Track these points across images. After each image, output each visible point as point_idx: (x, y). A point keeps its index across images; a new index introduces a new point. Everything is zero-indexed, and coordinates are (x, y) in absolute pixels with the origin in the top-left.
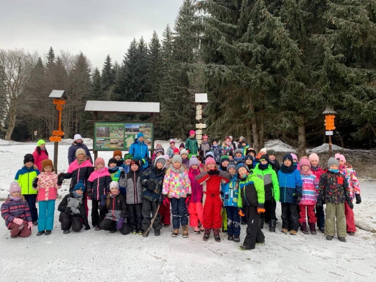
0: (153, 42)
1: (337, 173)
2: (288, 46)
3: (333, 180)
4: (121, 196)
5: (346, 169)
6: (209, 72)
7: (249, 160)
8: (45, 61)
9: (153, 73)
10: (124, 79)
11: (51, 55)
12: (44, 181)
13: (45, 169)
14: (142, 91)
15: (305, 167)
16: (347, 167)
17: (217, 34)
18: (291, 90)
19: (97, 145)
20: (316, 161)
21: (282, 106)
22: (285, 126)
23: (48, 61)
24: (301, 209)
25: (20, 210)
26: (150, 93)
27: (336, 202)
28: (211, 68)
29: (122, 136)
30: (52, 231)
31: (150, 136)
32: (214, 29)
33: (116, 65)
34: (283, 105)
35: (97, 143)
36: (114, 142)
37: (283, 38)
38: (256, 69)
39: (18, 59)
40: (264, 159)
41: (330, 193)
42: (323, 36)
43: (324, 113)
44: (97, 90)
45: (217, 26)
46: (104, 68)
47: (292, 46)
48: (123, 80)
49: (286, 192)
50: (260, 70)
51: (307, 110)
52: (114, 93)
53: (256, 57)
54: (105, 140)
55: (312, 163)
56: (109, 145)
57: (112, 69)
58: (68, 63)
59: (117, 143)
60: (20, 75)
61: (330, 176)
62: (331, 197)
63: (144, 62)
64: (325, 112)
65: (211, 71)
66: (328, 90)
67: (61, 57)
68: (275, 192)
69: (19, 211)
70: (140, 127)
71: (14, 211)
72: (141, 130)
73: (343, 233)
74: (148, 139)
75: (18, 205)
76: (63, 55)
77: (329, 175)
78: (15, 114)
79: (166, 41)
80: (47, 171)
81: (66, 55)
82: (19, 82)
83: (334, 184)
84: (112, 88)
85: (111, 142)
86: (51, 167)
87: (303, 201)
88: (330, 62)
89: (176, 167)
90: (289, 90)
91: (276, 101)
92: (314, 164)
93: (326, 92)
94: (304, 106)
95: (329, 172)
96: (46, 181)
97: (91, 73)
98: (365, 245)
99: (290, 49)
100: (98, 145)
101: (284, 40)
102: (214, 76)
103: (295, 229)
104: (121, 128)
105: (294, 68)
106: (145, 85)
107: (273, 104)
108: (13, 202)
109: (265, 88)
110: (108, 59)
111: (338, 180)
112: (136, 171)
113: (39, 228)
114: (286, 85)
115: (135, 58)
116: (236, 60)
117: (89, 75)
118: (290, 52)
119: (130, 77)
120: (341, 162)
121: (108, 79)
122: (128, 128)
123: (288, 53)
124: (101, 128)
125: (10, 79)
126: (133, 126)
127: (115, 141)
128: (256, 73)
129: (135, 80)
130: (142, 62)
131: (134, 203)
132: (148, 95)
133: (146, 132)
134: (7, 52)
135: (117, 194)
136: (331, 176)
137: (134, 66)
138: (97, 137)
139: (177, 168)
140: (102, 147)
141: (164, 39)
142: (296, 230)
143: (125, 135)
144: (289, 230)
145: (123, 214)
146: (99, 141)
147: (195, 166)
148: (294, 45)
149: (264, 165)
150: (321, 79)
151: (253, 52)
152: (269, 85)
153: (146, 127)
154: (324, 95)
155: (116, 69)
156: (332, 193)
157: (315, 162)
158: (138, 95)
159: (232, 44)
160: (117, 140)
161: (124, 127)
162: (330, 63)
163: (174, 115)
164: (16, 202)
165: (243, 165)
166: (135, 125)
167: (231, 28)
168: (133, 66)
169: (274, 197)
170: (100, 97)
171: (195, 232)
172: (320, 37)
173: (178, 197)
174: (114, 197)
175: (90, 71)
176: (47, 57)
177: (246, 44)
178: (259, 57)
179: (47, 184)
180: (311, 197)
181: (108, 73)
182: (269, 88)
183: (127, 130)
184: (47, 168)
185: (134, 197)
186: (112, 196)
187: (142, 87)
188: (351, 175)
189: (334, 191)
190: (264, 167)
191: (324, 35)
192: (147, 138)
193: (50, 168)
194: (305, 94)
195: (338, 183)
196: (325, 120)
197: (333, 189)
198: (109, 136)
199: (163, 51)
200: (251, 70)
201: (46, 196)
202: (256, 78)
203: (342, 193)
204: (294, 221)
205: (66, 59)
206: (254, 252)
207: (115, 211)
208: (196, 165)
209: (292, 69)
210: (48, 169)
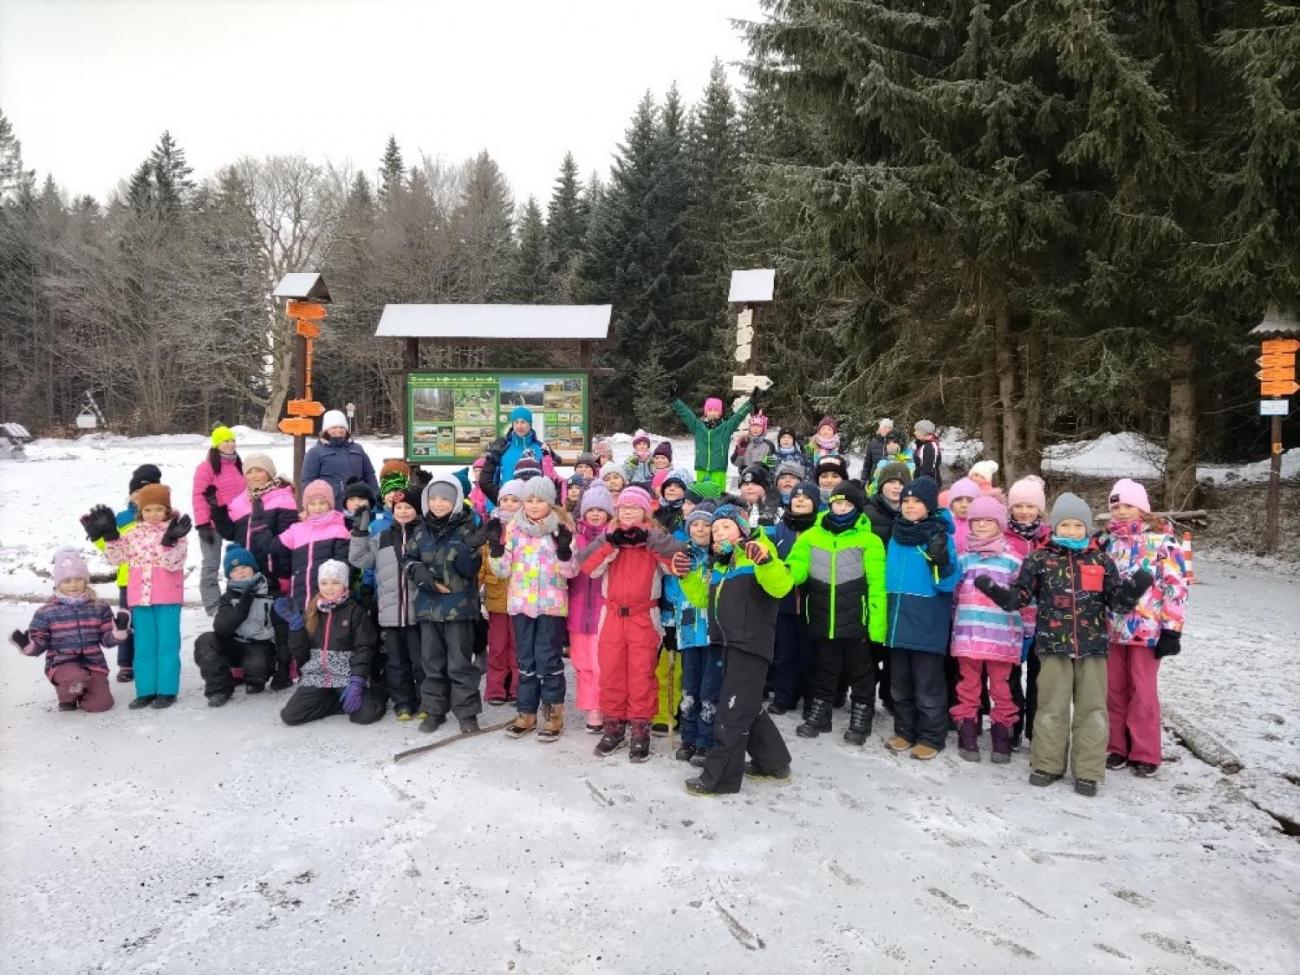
0: (712, 99)
1: (1080, 550)
2: (1112, 82)
3: (1064, 576)
4: (351, 607)
5: (1145, 535)
6: (829, 194)
7: (802, 498)
8: (376, 182)
9: (709, 206)
10: (611, 232)
11: (393, 163)
12: (138, 549)
13: (145, 515)
14: (671, 269)
15: (982, 523)
16: (1148, 531)
17: (863, 55)
18: (1132, 247)
19: (415, 445)
20: (1030, 506)
21: (1097, 309)
22: (1106, 381)
23: (383, 181)
24: (962, 673)
25: (83, 631)
26: (696, 277)
27: (1073, 656)
28: (838, 180)
29: (493, 418)
30: (179, 696)
31: (580, 418)
32: (850, 37)
33: (595, 187)
34: (1096, 304)
35: (416, 440)
36: (467, 437)
37: (1090, 54)
38: (994, 174)
39: (291, 181)
40: (843, 497)
41: (1053, 624)
42: (1258, 34)
43: (1254, 331)
44: (531, 272)
45: (866, 24)
46: (555, 197)
47: (1124, 81)
48: (608, 235)
49: (900, 612)
50: (1012, 177)
51: (1189, 320)
52: (581, 280)
53: (997, 131)
54: (440, 429)
55: (1017, 511)
56: (452, 447)
57: (581, 201)
58: (442, 186)
59: (476, 440)
60: (298, 231)
61: (1056, 563)
62: (1058, 638)
63: (680, 170)
64: (1261, 328)
65: (836, 189)
66: (1268, 244)
67: (421, 167)
68: (872, 608)
69: (80, 635)
70: (548, 388)
71: (64, 634)
72: (549, 397)
73: (1090, 765)
74: (573, 429)
75: (76, 617)
76: (427, 162)
77: (1052, 560)
78: (287, 353)
79: (755, 92)
80: (149, 518)
81: (434, 163)
82: (296, 252)
83: (1068, 590)
84: (576, 262)
85: (459, 436)
86: (164, 508)
87: (966, 646)
88: (1276, 136)
89: (534, 516)
90: (1123, 249)
91: (1076, 289)
92: (1024, 517)
93: (1260, 250)
94: (1181, 306)
95: (1051, 546)
96: (145, 548)
97: (513, 217)
98: (1158, 811)
99: (1117, 91)
100: (420, 447)
101: (1091, 61)
102: (846, 208)
103: (930, 740)
104: (488, 392)
105: (1138, 165)
106: (681, 249)
107: (1062, 301)
108: (63, 607)
109: (1032, 244)
110: (569, 167)
111: (1084, 577)
112: (407, 525)
113: (138, 689)
114: (1115, 228)
115: (650, 158)
116: (924, 145)
117: (508, 225)
118: (1115, 106)
119: (632, 224)
120: (1123, 510)
121: (570, 234)
122: (509, 391)
123: (1109, 110)
124: (427, 390)
125: (273, 243)
126: (525, 384)
127: (468, 433)
128: (999, 191)
129: (647, 233)
130: (672, 170)
131: (396, 624)
132: (689, 281)
133: (567, 405)
134: (262, 161)
135: (339, 600)
136: (1059, 561)
137: (647, 185)
138: (415, 419)
139: (535, 520)
140: (432, 453)
141: (748, 87)
142: (939, 746)
143: (499, 414)
144: (913, 742)
145: (359, 664)
146: (422, 433)
147: (595, 512)
148: (1137, 78)
149: (841, 516)
150: (1246, 204)
151: (985, 112)
152: (1047, 231)
153: (566, 388)
154: (1252, 264)
155: (594, 199)
156: (1059, 624)
157: (1025, 510)
158: (655, 284)
159: (913, 86)
160: (478, 429)
161: (497, 386)
162: (1273, 138)
163: (771, 349)
164: (71, 607)
165: (730, 512)
166: (531, 383)
167: (916, 28)
168: (644, 188)
169: (867, 626)
170: (538, 294)
171: (589, 727)
172: (1242, 42)
173: (533, 615)
174: (329, 611)
175: (511, 211)
176: (380, 169)
177: (963, 85)
178: (1010, 131)
179: (148, 556)
180: (997, 634)
181: (569, 215)
182: (1044, 242)
183: (506, 398)
184: (148, 510)
185: (397, 606)
186: (323, 606)
187: (671, 255)
188: (1159, 558)
189: (1070, 617)
190: (839, 522)
191: (1264, 30)
192: (569, 425)
193: (160, 510)
194: (1183, 260)
195: (1084, 588)
196: (1261, 358)
197: (1064, 611)
198: (451, 418)
199: (743, 128)
200: (981, 179)
201: (144, 592)
202: (997, 208)
203: (1097, 623)
204: (924, 710)
205: (434, 172)
206: (724, 803)
207: (332, 653)
208: (601, 510)
209: (1131, 167)
210: (152, 514)
